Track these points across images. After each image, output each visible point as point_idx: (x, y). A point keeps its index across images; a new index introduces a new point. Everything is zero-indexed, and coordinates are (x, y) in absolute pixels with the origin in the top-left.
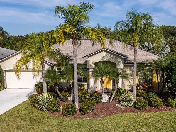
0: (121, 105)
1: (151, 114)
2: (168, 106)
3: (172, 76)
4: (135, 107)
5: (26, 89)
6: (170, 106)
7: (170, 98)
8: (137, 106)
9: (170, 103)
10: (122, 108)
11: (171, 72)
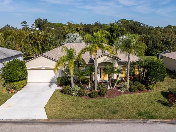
0: (121, 90)
1: (140, 94)
2: (147, 89)
3: (151, 72)
4: (130, 91)
5: (45, 82)
6: (149, 89)
7: (149, 85)
8: (131, 90)
9: (149, 87)
10: (122, 91)
11: (150, 70)
